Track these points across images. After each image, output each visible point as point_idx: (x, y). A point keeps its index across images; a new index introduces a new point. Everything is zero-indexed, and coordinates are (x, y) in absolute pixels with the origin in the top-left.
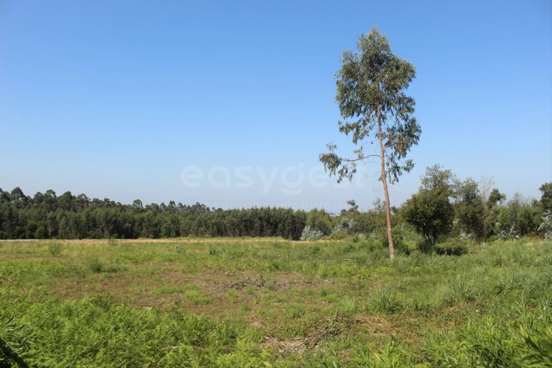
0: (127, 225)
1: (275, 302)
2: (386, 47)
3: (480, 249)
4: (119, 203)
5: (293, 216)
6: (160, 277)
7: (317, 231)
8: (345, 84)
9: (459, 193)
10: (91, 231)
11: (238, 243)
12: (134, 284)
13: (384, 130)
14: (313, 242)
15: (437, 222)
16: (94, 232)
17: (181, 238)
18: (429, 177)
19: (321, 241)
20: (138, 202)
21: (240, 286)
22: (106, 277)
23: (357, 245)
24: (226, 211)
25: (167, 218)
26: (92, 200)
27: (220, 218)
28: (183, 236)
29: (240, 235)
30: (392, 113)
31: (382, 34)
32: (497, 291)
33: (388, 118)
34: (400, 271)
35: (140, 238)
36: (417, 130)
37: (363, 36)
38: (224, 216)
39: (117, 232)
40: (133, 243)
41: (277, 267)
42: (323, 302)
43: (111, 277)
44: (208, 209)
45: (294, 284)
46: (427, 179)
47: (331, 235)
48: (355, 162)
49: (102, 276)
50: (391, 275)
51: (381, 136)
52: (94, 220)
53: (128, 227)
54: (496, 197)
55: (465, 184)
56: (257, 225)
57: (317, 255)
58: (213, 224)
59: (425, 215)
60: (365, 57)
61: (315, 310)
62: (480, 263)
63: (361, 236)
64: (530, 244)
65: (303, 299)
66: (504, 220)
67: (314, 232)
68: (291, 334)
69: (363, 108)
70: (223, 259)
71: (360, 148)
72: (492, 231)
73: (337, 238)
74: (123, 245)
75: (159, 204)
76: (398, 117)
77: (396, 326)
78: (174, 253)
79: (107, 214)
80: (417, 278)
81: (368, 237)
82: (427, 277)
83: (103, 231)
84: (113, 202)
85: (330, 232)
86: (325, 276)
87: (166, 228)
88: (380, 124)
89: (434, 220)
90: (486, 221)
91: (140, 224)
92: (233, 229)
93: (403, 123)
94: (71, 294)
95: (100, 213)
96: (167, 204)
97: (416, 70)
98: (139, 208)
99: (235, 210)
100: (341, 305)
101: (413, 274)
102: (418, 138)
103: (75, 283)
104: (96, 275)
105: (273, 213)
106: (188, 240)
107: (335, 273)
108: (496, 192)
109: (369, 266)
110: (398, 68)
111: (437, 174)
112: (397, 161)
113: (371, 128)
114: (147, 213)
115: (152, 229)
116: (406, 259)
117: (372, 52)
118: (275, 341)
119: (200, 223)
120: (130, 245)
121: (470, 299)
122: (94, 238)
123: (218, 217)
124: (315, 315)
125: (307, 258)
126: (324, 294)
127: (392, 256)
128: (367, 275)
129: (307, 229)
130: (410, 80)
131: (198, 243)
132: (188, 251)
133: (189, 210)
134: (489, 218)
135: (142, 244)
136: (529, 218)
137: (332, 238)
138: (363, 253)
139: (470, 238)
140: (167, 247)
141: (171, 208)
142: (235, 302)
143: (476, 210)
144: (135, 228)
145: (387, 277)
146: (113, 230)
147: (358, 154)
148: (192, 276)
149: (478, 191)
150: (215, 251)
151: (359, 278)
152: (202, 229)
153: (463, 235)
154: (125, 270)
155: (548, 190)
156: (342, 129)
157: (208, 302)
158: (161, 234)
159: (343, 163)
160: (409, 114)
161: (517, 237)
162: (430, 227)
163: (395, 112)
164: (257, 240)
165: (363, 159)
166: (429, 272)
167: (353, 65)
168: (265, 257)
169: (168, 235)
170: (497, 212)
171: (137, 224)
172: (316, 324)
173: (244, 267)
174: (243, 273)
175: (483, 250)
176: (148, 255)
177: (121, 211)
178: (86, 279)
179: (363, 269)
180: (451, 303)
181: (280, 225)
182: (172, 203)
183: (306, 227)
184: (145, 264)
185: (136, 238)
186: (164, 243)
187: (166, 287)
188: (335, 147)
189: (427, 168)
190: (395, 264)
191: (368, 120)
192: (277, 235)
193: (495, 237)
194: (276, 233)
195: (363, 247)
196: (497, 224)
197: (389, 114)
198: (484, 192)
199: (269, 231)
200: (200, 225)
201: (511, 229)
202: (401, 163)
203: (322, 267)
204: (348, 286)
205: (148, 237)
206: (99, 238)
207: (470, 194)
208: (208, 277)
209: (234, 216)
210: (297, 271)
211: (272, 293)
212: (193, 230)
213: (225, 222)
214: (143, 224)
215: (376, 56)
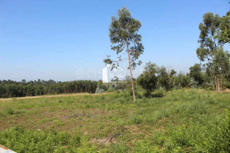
0: (20, 91)
1: (91, 122)
2: (129, 14)
3: (168, 94)
4: (15, 81)
5: (91, 84)
6: (40, 114)
7: (102, 89)
8: (113, 30)
9: (159, 72)
10: (3, 94)
11: (70, 96)
12: (29, 119)
13: (129, 49)
14: (101, 94)
15: (151, 84)
16: (5, 95)
17: (45, 95)
18: (147, 66)
19: (104, 93)
20: (24, 80)
21: (76, 116)
22: (16, 116)
23: (119, 95)
24: (63, 83)
25: (37, 87)
26: (2, 81)
27: (61, 86)
28: (45, 94)
29: (70, 93)
30: (132, 42)
31: (127, 9)
32: (177, 112)
33: (131, 44)
34: (138, 106)
35: (26, 96)
36: (142, 48)
37: (119, 10)
38: (62, 85)
39: (15, 94)
40: (24, 99)
41: (88, 107)
42: (111, 121)
43: (18, 116)
44: (55, 82)
45: (97, 113)
46: (146, 67)
47: (108, 91)
48: (118, 62)
49: (14, 116)
50: (135, 107)
51: (128, 51)
52: (4, 89)
53: (20, 92)
54: (173, 72)
55: (161, 68)
56: (77, 88)
57: (104, 100)
58: (58, 88)
59: (146, 82)
60: (120, 19)
61: (108, 125)
62: (169, 100)
63: (120, 90)
64: (186, 90)
65: (102, 120)
66: (176, 82)
67: (101, 90)
68: (101, 136)
69: (120, 40)
70: (65, 104)
71: (120, 56)
72: (172, 86)
73: (110, 92)
74: (20, 100)
75: (33, 81)
76: (135, 43)
77: (141, 129)
78: (44, 102)
79: (10, 87)
80: (146, 108)
81: (123, 91)
82: (149, 107)
83: (9, 94)
84: (13, 81)
85: (107, 90)
86: (109, 109)
87: (37, 91)
88: (128, 47)
89: (150, 83)
90: (170, 83)
91: (26, 90)
92: (67, 90)
93: (137, 45)
94: (2, 126)
95: (7, 86)
96: (37, 81)
97: (141, 24)
98: (25, 83)
99: (67, 82)
100: (118, 122)
101: (144, 106)
102: (143, 51)
103: (2, 120)
104: (11, 116)
105: (83, 82)
106: (48, 96)
107: (113, 108)
108: (173, 70)
109: (126, 104)
110: (134, 23)
111: (150, 65)
112: (135, 61)
113: (124, 48)
114: (28, 85)
115: (31, 92)
116: (140, 100)
117: (123, 17)
118: (95, 139)
119: (52, 88)
120: (23, 100)
121: (167, 116)
122: (5, 97)
123: (60, 85)
124: (109, 127)
125: (100, 102)
126: (110, 118)
127: (135, 99)
128: (126, 108)
129: (98, 89)
130: (139, 28)
131: (53, 97)
132: (49, 102)
133: (47, 83)
134: (171, 81)
135: (28, 99)
136: (185, 80)
137: (108, 92)
138: (122, 98)
139: (163, 89)
140: (40, 100)
141: (39, 82)
142: (75, 124)
143: (166, 78)
144: (24, 92)
145: (134, 108)
146: (14, 93)
147: (119, 58)
148: (54, 113)
149: (166, 71)
150: (61, 101)
151: (123, 109)
152: (53, 91)
153: (161, 88)
154: (24, 112)
155: (192, 69)
156: (112, 49)
157: (63, 125)
158: (35, 94)
159: (113, 63)
160: (139, 42)
161: (181, 88)
162: (148, 86)
163: (133, 41)
164: (77, 94)
165: (121, 61)
166: (150, 105)
167: (116, 22)
168: (82, 102)
169: (39, 94)
170: (173, 79)
171: (24, 90)
172: (110, 131)
173: (75, 107)
174: (75, 110)
175: (169, 95)
176: (32, 105)
177: (16, 85)
178: (7, 118)
179: (124, 106)
180: (160, 118)
181: (86, 87)
182: (39, 80)
183: (97, 88)
184: (32, 108)
185: (24, 96)
186: (38, 98)
187: (44, 119)
188: (110, 56)
189: (146, 63)
190: (136, 102)
191: (123, 45)
192: (85, 92)
193: (173, 88)
194: (85, 90)
195: (122, 96)
196: (174, 83)
197: (131, 42)
198: (168, 71)
199: (82, 90)
200: (52, 89)
201: (179, 85)
202: (137, 61)
203: (107, 105)
204: (119, 113)
205: (29, 96)
206: (7, 98)
207: (163, 72)
208: (60, 113)
209: (66, 85)
210: (97, 108)
211: (89, 119)
212: (49, 91)
213: (63, 87)
214: (27, 90)
215: (125, 18)
